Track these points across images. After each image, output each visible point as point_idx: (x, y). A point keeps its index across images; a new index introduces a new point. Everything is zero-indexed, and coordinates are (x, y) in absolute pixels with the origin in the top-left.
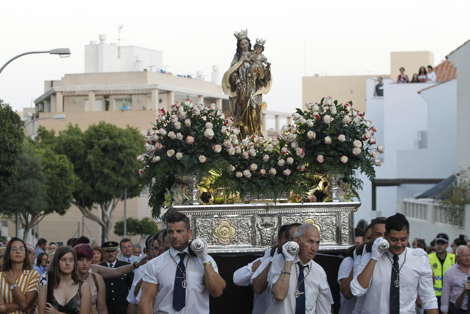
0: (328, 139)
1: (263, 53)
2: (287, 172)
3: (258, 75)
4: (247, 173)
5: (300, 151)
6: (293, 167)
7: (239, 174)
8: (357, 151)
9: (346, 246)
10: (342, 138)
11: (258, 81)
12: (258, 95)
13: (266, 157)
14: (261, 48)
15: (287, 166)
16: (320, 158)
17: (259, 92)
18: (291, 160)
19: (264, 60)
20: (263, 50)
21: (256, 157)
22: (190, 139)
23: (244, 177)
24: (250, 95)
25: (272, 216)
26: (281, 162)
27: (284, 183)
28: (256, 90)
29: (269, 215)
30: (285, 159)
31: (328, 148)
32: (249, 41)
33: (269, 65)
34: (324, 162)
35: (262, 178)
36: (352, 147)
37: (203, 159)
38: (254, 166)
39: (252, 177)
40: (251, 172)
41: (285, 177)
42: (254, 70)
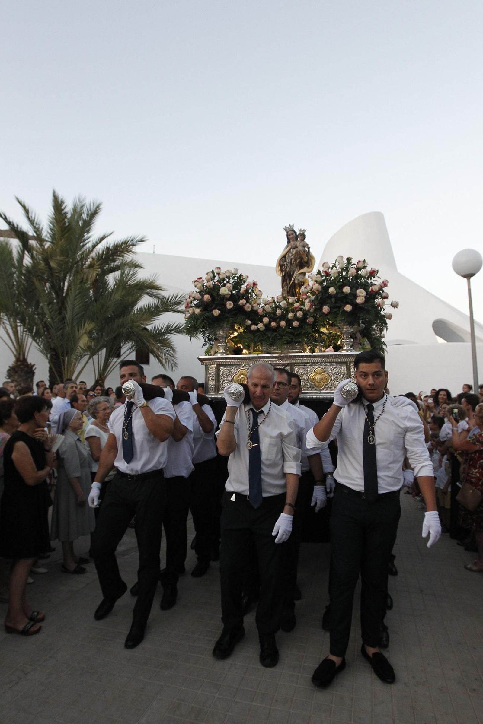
0: (332, 290)
1: (305, 240)
2: (295, 324)
3: (301, 258)
4: (260, 326)
6: (302, 321)
7: (254, 327)
8: (359, 300)
10: (347, 289)
11: (301, 263)
12: (301, 273)
13: (279, 312)
14: (303, 236)
15: (296, 318)
16: (326, 309)
17: (301, 271)
18: (300, 314)
19: (305, 245)
21: (271, 311)
23: (258, 329)
24: (293, 273)
26: (291, 315)
27: (292, 333)
28: (299, 271)
30: (295, 313)
32: (295, 231)
33: (309, 248)
34: (329, 312)
35: (274, 330)
36: (355, 296)
37: (216, 312)
38: (266, 321)
39: (265, 330)
40: (264, 325)
41: (294, 328)
42: (296, 253)
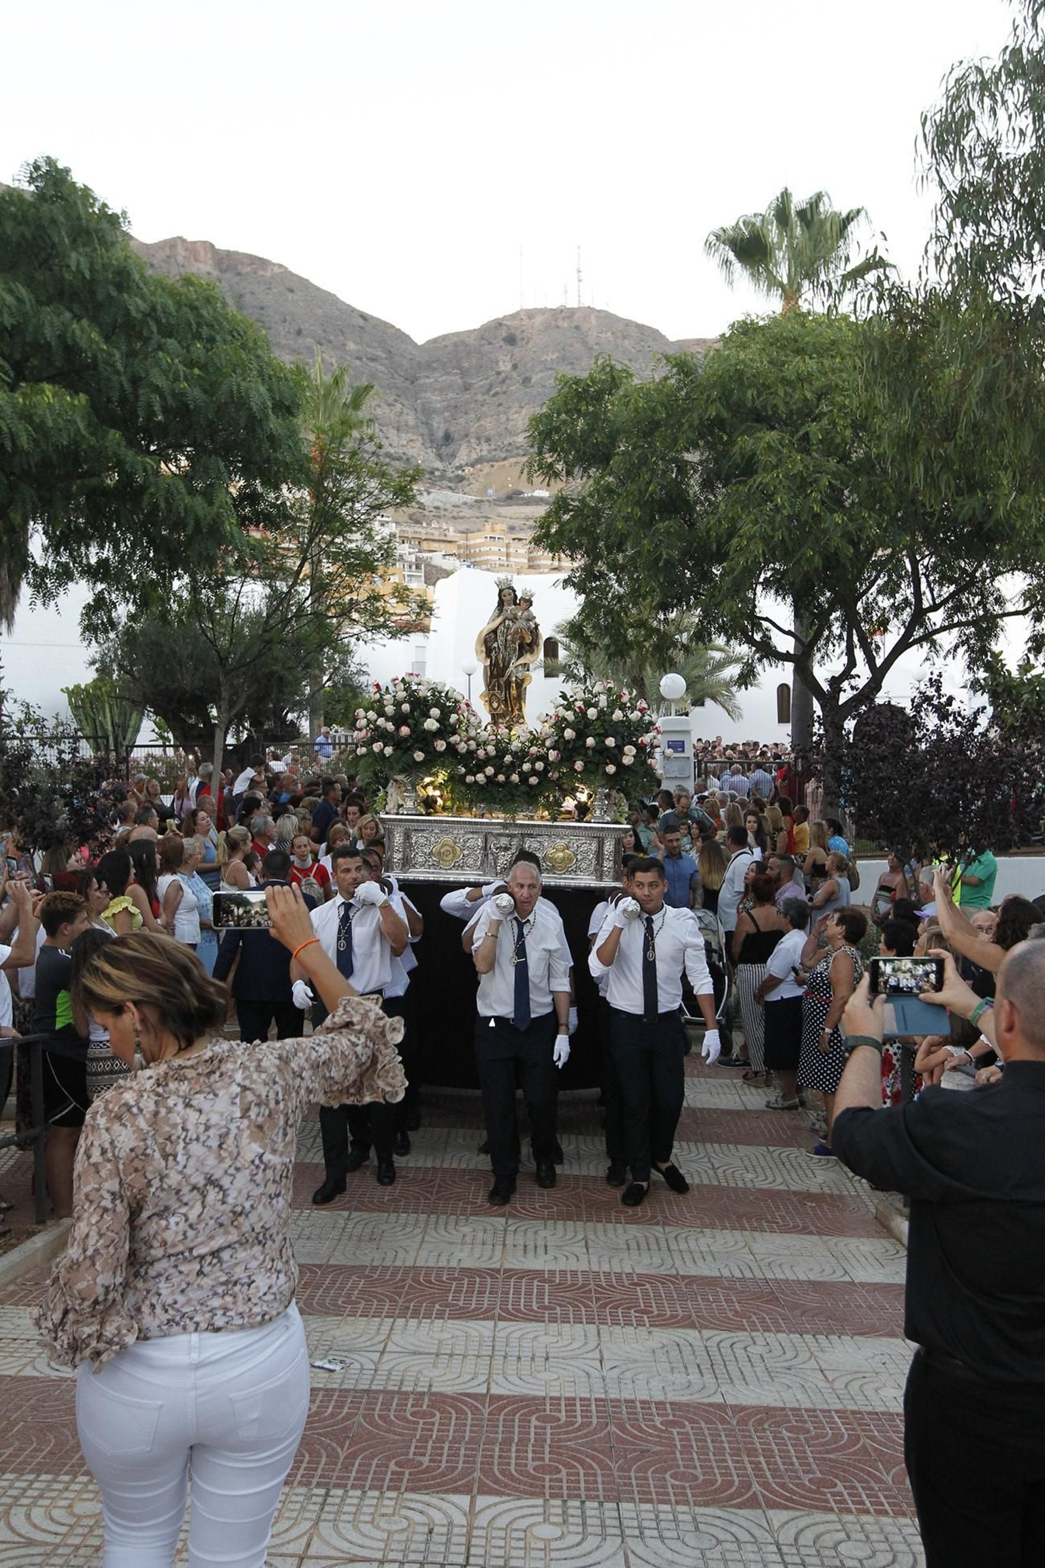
0: (590, 741)
1: (531, 609)
2: (533, 780)
3: (522, 638)
4: (480, 777)
5: (553, 755)
6: (542, 775)
7: (470, 779)
8: (627, 760)
9: (608, 883)
10: (610, 742)
11: (521, 646)
12: (521, 665)
13: (508, 758)
15: (534, 772)
16: (579, 765)
17: (522, 661)
18: (539, 766)
19: (531, 618)
20: (531, 605)
21: (496, 756)
22: (405, 730)
23: (476, 782)
24: (509, 663)
25: (512, 836)
26: (526, 767)
27: (528, 794)
28: (518, 660)
29: (508, 835)
30: (533, 764)
31: (590, 752)
32: (514, 591)
33: (537, 626)
34: (584, 771)
35: (499, 784)
36: (623, 754)
37: (419, 756)
38: (490, 770)
39: (486, 784)
40: (486, 777)
41: (531, 786)
42: (516, 632)
